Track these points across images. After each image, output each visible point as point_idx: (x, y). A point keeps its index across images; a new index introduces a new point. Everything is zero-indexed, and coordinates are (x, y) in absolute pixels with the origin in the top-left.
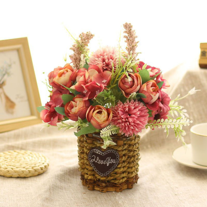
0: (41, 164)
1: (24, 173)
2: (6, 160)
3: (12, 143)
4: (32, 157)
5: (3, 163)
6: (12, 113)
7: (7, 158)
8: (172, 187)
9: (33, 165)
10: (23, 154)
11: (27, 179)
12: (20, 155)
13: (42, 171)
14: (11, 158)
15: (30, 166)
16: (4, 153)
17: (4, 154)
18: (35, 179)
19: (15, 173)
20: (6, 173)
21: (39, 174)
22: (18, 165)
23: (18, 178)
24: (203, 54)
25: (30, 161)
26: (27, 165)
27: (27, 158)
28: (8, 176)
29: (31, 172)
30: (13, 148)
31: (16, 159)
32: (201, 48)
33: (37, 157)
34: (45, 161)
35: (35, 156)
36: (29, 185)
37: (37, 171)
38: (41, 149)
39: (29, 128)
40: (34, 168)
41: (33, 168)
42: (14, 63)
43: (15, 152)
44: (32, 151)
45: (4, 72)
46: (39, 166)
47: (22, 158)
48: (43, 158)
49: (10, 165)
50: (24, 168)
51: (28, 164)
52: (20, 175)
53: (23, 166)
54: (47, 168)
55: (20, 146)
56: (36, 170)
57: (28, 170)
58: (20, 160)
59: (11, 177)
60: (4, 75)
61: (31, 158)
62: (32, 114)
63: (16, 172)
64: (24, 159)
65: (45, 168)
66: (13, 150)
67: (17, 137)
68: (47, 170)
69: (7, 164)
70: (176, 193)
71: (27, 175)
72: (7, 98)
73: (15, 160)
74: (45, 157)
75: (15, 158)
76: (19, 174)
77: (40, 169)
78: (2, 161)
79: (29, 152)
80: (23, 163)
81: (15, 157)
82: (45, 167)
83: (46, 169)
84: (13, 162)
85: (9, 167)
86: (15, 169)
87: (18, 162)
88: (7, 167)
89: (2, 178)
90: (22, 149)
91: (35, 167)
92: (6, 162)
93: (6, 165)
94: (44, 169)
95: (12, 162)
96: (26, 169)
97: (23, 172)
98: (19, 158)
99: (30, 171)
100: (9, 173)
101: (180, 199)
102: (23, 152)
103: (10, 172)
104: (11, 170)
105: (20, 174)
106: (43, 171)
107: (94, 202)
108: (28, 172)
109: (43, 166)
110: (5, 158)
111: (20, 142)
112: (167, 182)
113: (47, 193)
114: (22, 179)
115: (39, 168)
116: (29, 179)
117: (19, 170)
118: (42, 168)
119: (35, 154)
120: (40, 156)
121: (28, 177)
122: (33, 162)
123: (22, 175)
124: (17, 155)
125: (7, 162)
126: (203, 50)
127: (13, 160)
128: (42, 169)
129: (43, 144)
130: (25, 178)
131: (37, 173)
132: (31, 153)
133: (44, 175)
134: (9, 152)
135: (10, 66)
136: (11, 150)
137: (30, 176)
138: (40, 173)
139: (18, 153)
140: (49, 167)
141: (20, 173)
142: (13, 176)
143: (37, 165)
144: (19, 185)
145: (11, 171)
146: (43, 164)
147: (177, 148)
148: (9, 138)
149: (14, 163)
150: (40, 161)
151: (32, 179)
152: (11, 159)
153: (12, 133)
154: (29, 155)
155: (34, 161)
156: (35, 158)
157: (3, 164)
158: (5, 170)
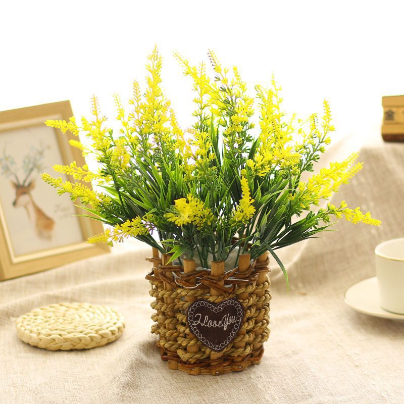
0: (111, 324)
1: (82, 341)
2: (47, 321)
3: (54, 291)
4: (93, 313)
5: (43, 325)
6: (49, 238)
7: (49, 318)
8: (348, 354)
9: (97, 328)
10: (77, 309)
11: (88, 352)
12: (72, 311)
13: (112, 338)
14: (56, 316)
15: (91, 330)
16: (42, 309)
17: (43, 311)
18: (102, 351)
19: (67, 343)
20: (49, 343)
21: (109, 343)
22: (69, 327)
23: (71, 350)
24: (389, 116)
25: (91, 320)
26: (87, 328)
27: (84, 315)
28: (53, 349)
29: (94, 339)
30: (56, 299)
31: (64, 318)
32: (384, 106)
33: (102, 313)
34: (118, 320)
35: (98, 312)
36: (93, 362)
37: (105, 338)
38: (108, 300)
39: (82, 263)
40: (100, 332)
41: (97, 331)
42: (49, 147)
43: (61, 305)
44: (91, 303)
45: (31, 166)
46: (107, 328)
47: (77, 316)
48: (114, 314)
49: (56, 330)
50: (81, 332)
51: (87, 326)
52: (75, 346)
53: (80, 329)
54: (122, 332)
55: (69, 296)
56: (102, 337)
57: (90, 337)
58: (73, 319)
59: (59, 350)
60: (32, 170)
61: (91, 315)
62: (84, 239)
63: (67, 341)
64: (80, 317)
65: (118, 332)
66: (57, 303)
67: (62, 280)
68: (122, 335)
69: (50, 327)
70: (357, 364)
71: (87, 345)
72: (39, 212)
73: (64, 320)
74: (116, 313)
75: (64, 316)
76: (72, 344)
77: (110, 333)
78: (40, 323)
79: (86, 305)
80: (79, 324)
81: (62, 315)
82: (119, 329)
83: (120, 332)
84: (61, 324)
85: (55, 332)
86: (65, 335)
87: (71, 323)
88: (50, 332)
89: (43, 352)
90: (72, 300)
91: (100, 330)
92: (48, 323)
93: (49, 329)
94: (117, 334)
95: (58, 324)
96: (86, 335)
97: (80, 340)
98: (70, 315)
99: (92, 338)
100: (54, 343)
101: (365, 373)
102: (75, 305)
103: (56, 340)
104: (59, 336)
105: (75, 344)
106: (116, 337)
107: (211, 385)
108: (89, 339)
109: (115, 328)
110: (45, 317)
111: (68, 289)
112: (339, 345)
113: (128, 374)
114: (79, 353)
115: (107, 331)
116: (92, 352)
117: (73, 336)
118: (114, 331)
119: (98, 308)
120: (107, 312)
121: (89, 349)
122: (96, 322)
123: (79, 346)
124: (66, 311)
125: (49, 325)
126: (387, 109)
127: (61, 321)
128: (113, 333)
129: (110, 291)
130: (83, 350)
131: (105, 341)
132: (90, 307)
133: (118, 343)
134: (51, 307)
135: (41, 153)
136: (53, 303)
137: (93, 347)
138: (110, 341)
139: (67, 307)
140: (126, 331)
141: (75, 342)
142: (62, 349)
143: (104, 327)
144: (75, 363)
145: (59, 339)
146: (115, 324)
147: (351, 286)
148: (46, 283)
149: (63, 326)
150: (108, 319)
151: (97, 351)
152: (56, 318)
153: (53, 272)
154: (88, 310)
155: (98, 319)
156: (98, 315)
157: (42, 329)
158: (48, 338)
